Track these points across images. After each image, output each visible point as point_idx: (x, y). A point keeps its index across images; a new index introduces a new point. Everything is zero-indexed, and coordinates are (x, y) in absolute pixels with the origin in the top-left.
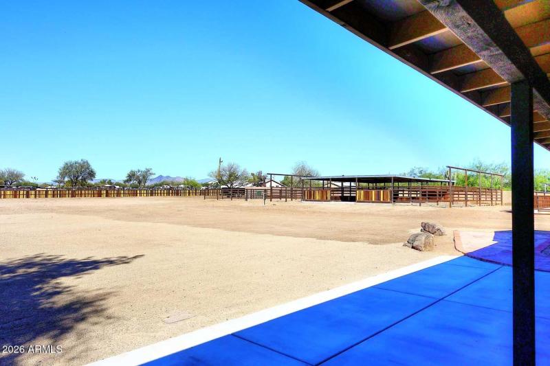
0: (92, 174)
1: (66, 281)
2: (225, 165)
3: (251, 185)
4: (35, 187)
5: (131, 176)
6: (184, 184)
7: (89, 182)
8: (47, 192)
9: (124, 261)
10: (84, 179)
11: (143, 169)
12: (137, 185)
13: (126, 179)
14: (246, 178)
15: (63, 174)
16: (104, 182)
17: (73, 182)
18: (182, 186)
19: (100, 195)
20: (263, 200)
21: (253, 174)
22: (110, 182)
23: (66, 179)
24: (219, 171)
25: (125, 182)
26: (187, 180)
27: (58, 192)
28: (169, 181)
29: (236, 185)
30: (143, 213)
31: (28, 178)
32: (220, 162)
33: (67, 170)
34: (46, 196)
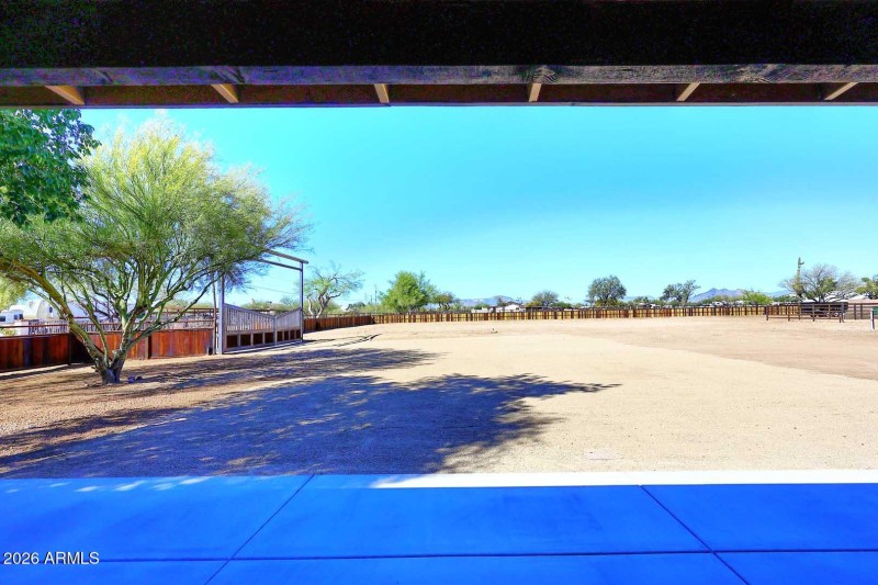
0: (622, 292)
1: (528, 401)
2: (809, 267)
3: (862, 296)
4: (562, 307)
5: (669, 292)
6: (744, 299)
7: (620, 300)
8: (572, 312)
9: (596, 388)
10: (614, 298)
11: (683, 282)
12: (677, 302)
13: (662, 295)
14: (851, 286)
15: (592, 294)
16: (639, 299)
17: (603, 301)
18: (741, 302)
19: (626, 315)
20: (870, 321)
21: (865, 280)
22: (646, 300)
23: (596, 298)
24: (798, 279)
25: (661, 299)
26: (747, 293)
27: (582, 313)
28: (721, 295)
29: (830, 298)
30: (664, 336)
31: (562, 299)
32: (800, 264)
33: (596, 288)
34: (572, 317)
